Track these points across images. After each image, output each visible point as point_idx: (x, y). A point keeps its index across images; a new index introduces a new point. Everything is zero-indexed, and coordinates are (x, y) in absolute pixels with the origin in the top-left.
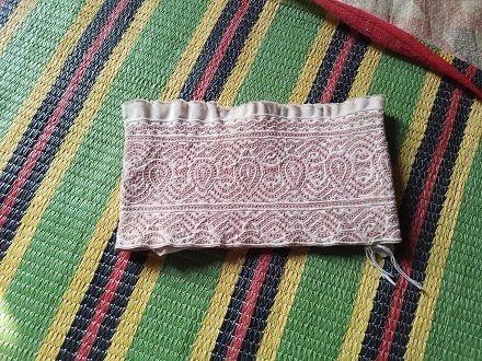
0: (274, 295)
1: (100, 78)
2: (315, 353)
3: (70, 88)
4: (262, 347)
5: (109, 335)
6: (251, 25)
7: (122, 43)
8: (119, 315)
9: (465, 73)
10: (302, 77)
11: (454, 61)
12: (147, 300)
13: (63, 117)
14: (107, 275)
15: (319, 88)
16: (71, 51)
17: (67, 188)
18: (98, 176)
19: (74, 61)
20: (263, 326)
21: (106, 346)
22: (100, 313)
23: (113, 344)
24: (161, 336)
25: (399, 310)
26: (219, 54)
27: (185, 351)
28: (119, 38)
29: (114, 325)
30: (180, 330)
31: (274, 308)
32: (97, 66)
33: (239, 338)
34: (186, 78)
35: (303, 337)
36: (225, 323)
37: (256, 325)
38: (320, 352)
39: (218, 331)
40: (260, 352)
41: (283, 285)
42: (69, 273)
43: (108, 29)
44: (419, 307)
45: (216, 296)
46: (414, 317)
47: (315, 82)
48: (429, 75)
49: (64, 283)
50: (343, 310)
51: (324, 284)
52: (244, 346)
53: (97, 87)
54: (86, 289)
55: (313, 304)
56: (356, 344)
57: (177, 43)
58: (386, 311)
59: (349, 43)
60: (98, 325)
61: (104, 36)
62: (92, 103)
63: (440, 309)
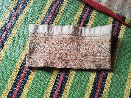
0: (67, 78)
1: (19, 19)
2: (78, 94)
3: (11, 21)
4: (64, 92)
5: (22, 90)
6: (61, 4)
7: (25, 9)
8: (25, 84)
9: (119, 17)
10: (75, 18)
11: (117, 14)
12: (32, 80)
13: (9, 29)
14: (21, 73)
15: (80, 21)
16: (11, 11)
17: (10, 49)
18: (19, 46)
19: (12, 14)
20: (64, 86)
21: (21, 93)
22: (19, 84)
23: (23, 92)
24: (36, 90)
25: (101, 82)
26: (52, 12)
27: (43, 94)
28: (24, 7)
29: (23, 87)
30: (42, 88)
31: (68, 81)
32: (18, 15)
33: (58, 90)
34: (43, 19)
35: (75, 89)
36: (54, 86)
37: (62, 86)
38: (80, 93)
39: (52, 88)
40: (63, 93)
41: (70, 75)
42: (11, 73)
43: (21, 5)
44: (107, 81)
45: (51, 78)
46: (105, 83)
47: (79, 20)
48: (110, 18)
49: (9, 75)
50: (86, 82)
51: (81, 75)
52: (59, 92)
53: (18, 21)
54: (15, 77)
55: (78, 80)
56: (89, 91)
57: (41, 9)
58: (98, 82)
59: (88, 9)
60: (19, 87)
61: (20, 7)
62: (17, 25)
63: (112, 81)
